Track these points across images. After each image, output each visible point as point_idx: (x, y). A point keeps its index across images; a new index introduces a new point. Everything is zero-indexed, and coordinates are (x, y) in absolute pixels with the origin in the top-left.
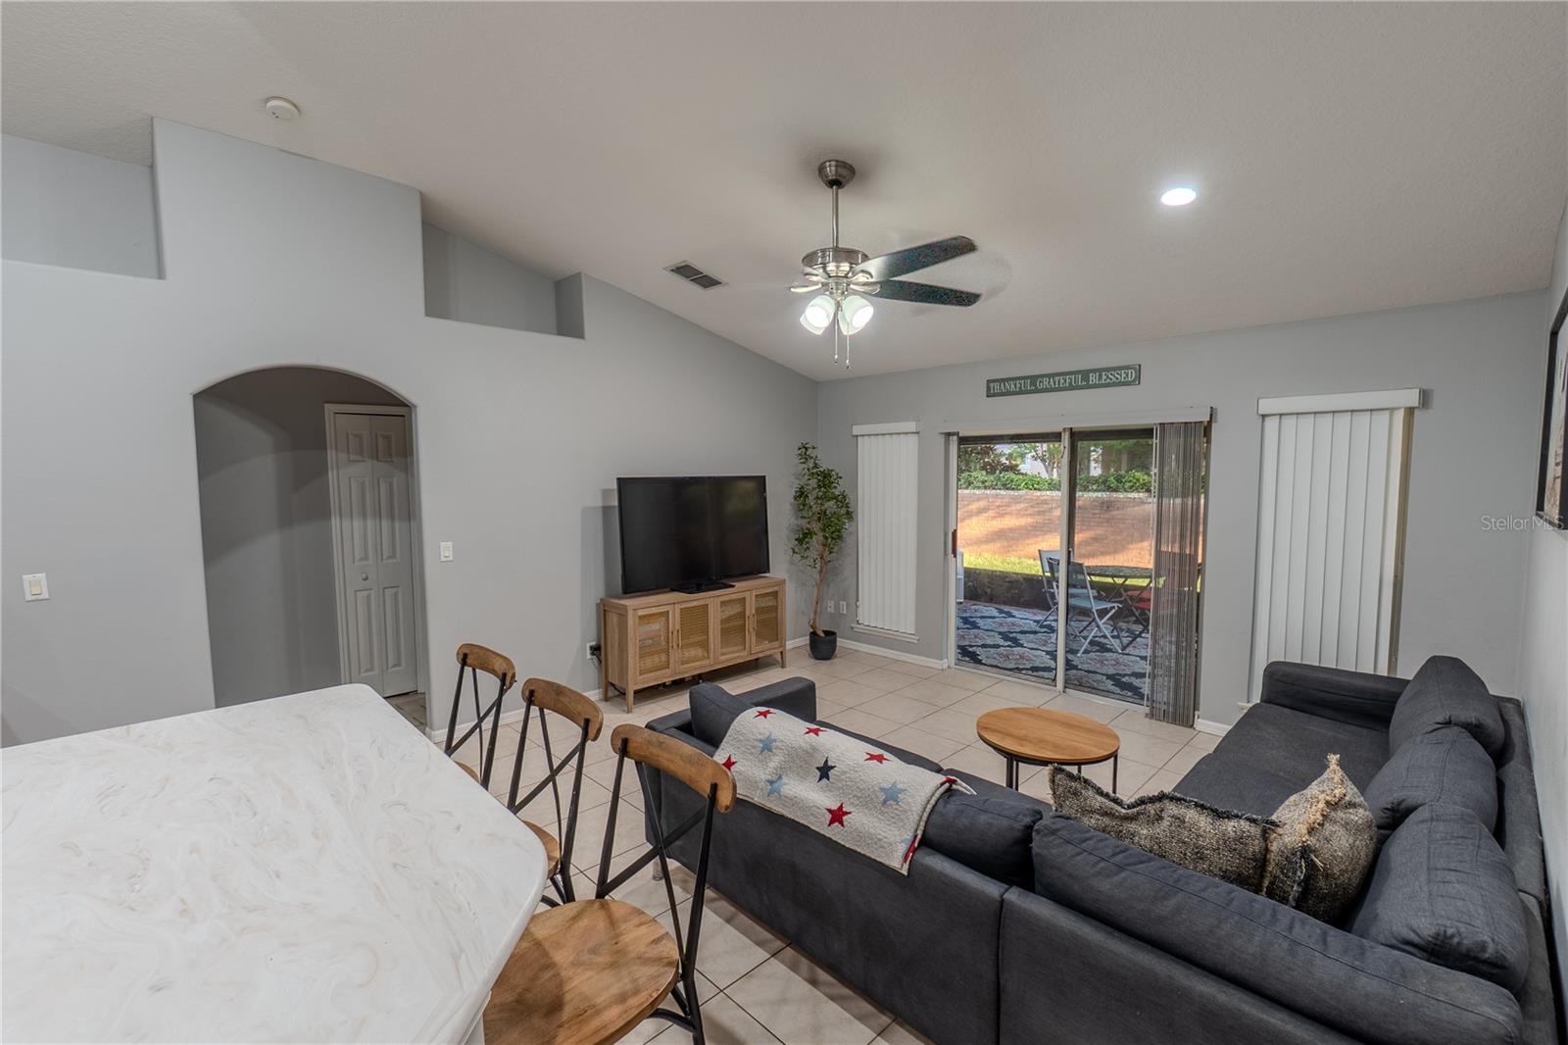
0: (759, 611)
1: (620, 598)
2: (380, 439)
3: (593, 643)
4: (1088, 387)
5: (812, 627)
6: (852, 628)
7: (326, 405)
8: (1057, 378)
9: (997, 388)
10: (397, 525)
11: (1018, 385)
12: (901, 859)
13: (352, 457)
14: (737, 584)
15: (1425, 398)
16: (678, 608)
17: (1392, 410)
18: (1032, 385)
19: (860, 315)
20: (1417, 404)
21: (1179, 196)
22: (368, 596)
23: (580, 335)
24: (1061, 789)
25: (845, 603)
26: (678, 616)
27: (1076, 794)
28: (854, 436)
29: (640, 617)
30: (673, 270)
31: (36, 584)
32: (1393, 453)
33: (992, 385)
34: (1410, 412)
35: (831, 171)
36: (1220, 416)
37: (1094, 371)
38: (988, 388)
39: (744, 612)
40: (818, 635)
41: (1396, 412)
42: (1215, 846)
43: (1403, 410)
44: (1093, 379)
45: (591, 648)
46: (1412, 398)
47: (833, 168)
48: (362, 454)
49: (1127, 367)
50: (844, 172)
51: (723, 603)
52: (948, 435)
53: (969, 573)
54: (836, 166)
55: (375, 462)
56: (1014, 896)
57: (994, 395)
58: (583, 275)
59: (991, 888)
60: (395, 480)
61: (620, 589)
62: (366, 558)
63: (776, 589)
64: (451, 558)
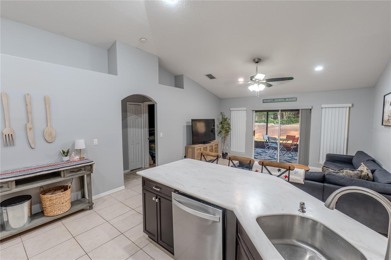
0: (215, 148)
1: (191, 145)
2: (136, 110)
3: (185, 155)
4: (286, 101)
5: (223, 152)
6: (229, 152)
7: (127, 102)
8: (279, 100)
9: (265, 101)
10: (139, 130)
11: (270, 101)
12: (303, 181)
13: (131, 114)
14: (212, 142)
15: (353, 105)
16: (203, 147)
17: (346, 107)
18: (273, 101)
19: (262, 87)
20: (351, 106)
21: (319, 68)
22: (134, 146)
23: (183, 88)
24: (325, 169)
25: (227, 147)
26: (203, 149)
27: (328, 170)
28: (230, 111)
29: (197, 149)
30: (206, 75)
31: (96, 141)
32: (347, 115)
33: (264, 100)
34: (350, 108)
35: (256, 60)
36: (313, 108)
37: (287, 98)
38: (263, 101)
39: (213, 148)
40: (224, 154)
41: (347, 108)
42: (354, 175)
43: (348, 107)
44: (287, 100)
45: (184, 156)
46: (350, 105)
47: (257, 60)
48: (133, 114)
49: (294, 98)
50: (259, 60)
51: (210, 146)
52: (253, 111)
53: (256, 142)
54: (258, 59)
55: (136, 115)
56: (325, 184)
57: (264, 103)
58: (184, 76)
59: (322, 184)
60: (139, 119)
61: (192, 143)
62: (133, 137)
63: (217, 143)
64: (162, 136)
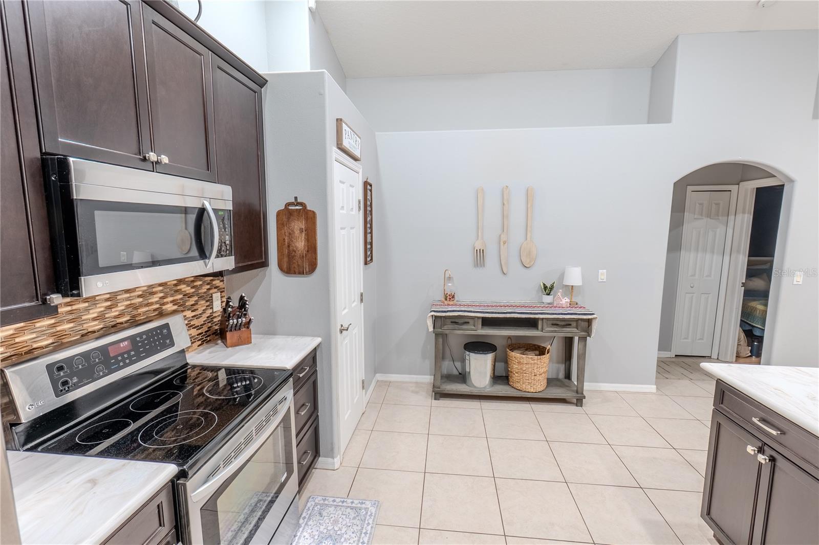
2: (713, 205)
7: (688, 187)
10: (715, 257)
13: (696, 216)
22: (692, 297)
31: (603, 274)
48: (702, 215)
55: (709, 219)
60: (718, 231)
62: (694, 275)
64: (800, 283)
